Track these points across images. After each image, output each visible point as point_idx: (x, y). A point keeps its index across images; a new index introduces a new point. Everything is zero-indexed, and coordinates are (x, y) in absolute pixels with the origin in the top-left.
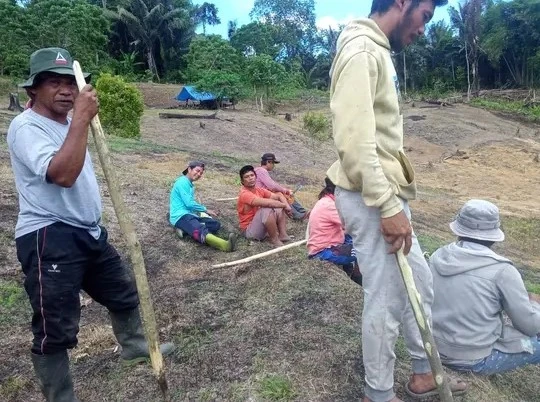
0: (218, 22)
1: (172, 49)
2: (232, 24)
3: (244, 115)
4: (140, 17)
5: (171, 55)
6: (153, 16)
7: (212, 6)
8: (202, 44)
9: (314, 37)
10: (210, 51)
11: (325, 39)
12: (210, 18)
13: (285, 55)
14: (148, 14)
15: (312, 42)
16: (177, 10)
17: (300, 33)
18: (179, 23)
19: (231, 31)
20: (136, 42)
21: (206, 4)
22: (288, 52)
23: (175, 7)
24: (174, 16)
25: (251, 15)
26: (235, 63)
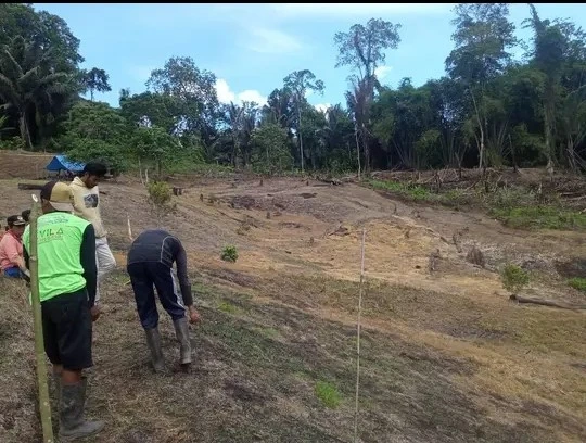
0: (109, 89)
1: (50, 115)
2: (124, 92)
3: (123, 189)
4: (13, 79)
5: (48, 121)
6: (30, 79)
7: (102, 72)
8: (83, 111)
9: (216, 111)
10: (93, 119)
11: (227, 114)
12: (99, 84)
13: (184, 127)
14: (23, 77)
15: (215, 116)
16: (58, 74)
17: (201, 107)
18: (59, 87)
19: (122, 99)
20: (6, 106)
21: (95, 70)
22: (188, 125)
23: (56, 71)
24: (54, 80)
25: (147, 84)
26: (122, 133)
